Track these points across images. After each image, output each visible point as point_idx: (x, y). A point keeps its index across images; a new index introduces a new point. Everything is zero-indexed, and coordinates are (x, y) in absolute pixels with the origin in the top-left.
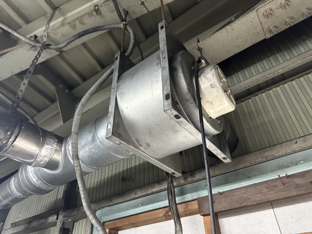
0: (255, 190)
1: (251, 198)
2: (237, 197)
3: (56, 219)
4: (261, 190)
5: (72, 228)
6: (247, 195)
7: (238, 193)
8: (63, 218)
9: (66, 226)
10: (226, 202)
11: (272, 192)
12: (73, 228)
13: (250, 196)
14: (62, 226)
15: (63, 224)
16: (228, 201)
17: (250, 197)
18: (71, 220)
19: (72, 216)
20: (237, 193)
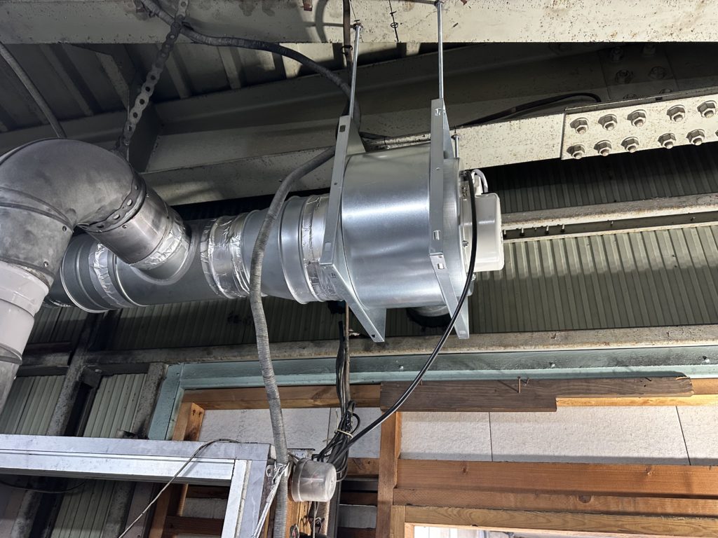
0: (477, 389)
1: (468, 400)
2: (447, 393)
3: (66, 363)
4: (485, 391)
5: (97, 386)
6: (462, 394)
7: (451, 388)
8: (84, 362)
9: (88, 381)
10: (428, 397)
11: (500, 398)
12: (98, 388)
13: (466, 396)
14: (80, 378)
15: (83, 375)
16: (430, 396)
17: (466, 398)
18: (101, 371)
19: (110, 364)
20: (447, 389)
